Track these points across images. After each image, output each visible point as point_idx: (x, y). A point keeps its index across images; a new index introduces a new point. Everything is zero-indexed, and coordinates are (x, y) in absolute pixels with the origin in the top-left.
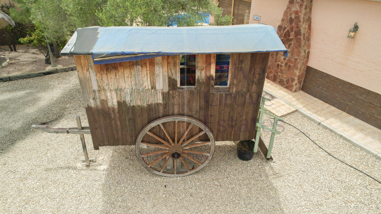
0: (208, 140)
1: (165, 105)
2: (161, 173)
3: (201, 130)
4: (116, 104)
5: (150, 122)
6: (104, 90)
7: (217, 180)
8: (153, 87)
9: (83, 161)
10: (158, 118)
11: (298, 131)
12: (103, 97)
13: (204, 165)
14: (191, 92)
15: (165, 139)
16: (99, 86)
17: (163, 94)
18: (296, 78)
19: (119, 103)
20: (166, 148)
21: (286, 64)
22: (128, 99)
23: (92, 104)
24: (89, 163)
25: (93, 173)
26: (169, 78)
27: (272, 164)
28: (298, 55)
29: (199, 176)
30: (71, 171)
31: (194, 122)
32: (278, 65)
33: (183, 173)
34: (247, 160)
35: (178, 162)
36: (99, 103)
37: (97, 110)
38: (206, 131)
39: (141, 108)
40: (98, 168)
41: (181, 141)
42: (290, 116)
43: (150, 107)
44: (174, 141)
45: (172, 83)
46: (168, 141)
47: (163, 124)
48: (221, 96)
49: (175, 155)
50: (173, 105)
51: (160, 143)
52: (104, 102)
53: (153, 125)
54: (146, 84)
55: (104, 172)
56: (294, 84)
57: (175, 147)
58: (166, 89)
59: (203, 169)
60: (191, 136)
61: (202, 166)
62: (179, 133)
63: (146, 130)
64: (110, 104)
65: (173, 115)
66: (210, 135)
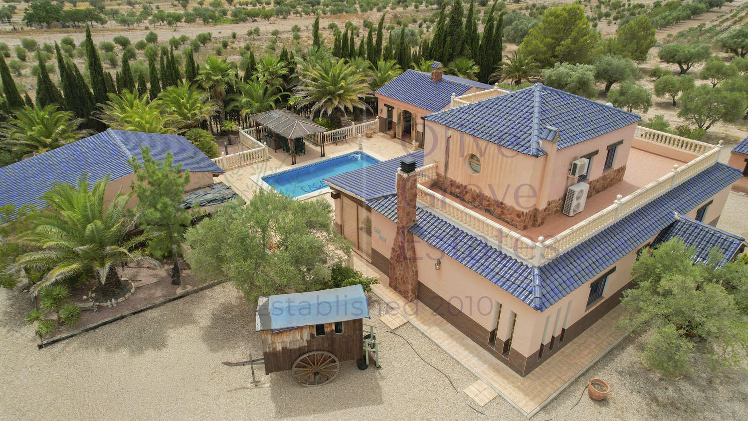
0: (335, 362)
1: (308, 347)
2: (307, 385)
3: (330, 357)
4: (281, 349)
5: (300, 356)
6: (275, 343)
7: (343, 385)
8: (302, 338)
9: (252, 383)
10: (305, 353)
11: (405, 342)
12: (274, 346)
13: (335, 377)
14: (323, 338)
15: (309, 364)
16: (272, 342)
17: (307, 341)
18: (410, 291)
19: (283, 348)
20: (311, 370)
21: (401, 279)
22: (288, 346)
23: (268, 350)
24: (256, 383)
25: (261, 390)
26: (311, 333)
27: (380, 371)
28: (408, 274)
29: (332, 384)
30: (245, 390)
31: (326, 353)
32: (396, 278)
33: (321, 383)
34: (364, 369)
35: (317, 377)
36: (271, 349)
37: (270, 353)
38: (333, 357)
39: (295, 350)
40: (263, 386)
41: (319, 364)
42: (402, 328)
43: (300, 348)
44: (314, 365)
45: (312, 336)
46: (311, 365)
47: (308, 356)
48: (340, 338)
49: (316, 374)
50: (313, 346)
51: (307, 367)
52: (274, 349)
53: (302, 357)
54: (298, 337)
55: (269, 388)
56: (409, 295)
57: (315, 369)
58: (309, 339)
59: (334, 379)
60: (325, 361)
61: (333, 378)
62: (317, 360)
63: (298, 361)
64: (278, 350)
65: (313, 351)
66: (336, 359)
